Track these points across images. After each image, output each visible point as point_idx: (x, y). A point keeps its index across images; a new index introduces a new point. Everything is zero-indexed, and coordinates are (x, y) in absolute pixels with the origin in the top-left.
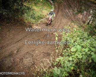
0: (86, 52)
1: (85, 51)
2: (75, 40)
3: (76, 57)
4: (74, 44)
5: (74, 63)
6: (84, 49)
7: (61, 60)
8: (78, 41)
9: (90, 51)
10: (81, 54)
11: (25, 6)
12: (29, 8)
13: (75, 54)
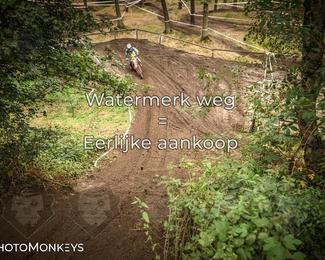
0: (243, 235)
1: (240, 234)
2: (211, 202)
4: (209, 216)
6: (236, 231)
9: (256, 231)
11: (33, 129)
12: (48, 133)
13: (215, 253)
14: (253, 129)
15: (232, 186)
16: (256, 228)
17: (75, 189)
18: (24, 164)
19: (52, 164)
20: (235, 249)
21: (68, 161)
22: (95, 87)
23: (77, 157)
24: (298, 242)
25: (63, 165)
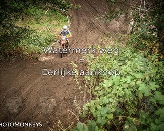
0: (128, 82)
1: (126, 82)
2: (110, 66)
3: (114, 96)
5: (113, 107)
6: (123, 79)
7: (92, 106)
8: (116, 67)
9: (135, 80)
10: (120, 89)
11: (17, 27)
12: (25, 30)
13: (111, 91)
14: (132, 33)
15: (122, 59)
16: (135, 78)
17: (39, 60)
18: (13, 46)
19: (28, 47)
20: (123, 89)
21: (36, 46)
22: (49, 7)
23: (40, 44)
24: (158, 86)
25: (33, 48)
